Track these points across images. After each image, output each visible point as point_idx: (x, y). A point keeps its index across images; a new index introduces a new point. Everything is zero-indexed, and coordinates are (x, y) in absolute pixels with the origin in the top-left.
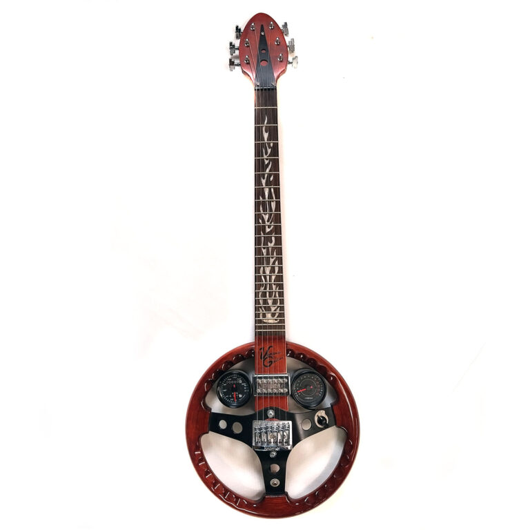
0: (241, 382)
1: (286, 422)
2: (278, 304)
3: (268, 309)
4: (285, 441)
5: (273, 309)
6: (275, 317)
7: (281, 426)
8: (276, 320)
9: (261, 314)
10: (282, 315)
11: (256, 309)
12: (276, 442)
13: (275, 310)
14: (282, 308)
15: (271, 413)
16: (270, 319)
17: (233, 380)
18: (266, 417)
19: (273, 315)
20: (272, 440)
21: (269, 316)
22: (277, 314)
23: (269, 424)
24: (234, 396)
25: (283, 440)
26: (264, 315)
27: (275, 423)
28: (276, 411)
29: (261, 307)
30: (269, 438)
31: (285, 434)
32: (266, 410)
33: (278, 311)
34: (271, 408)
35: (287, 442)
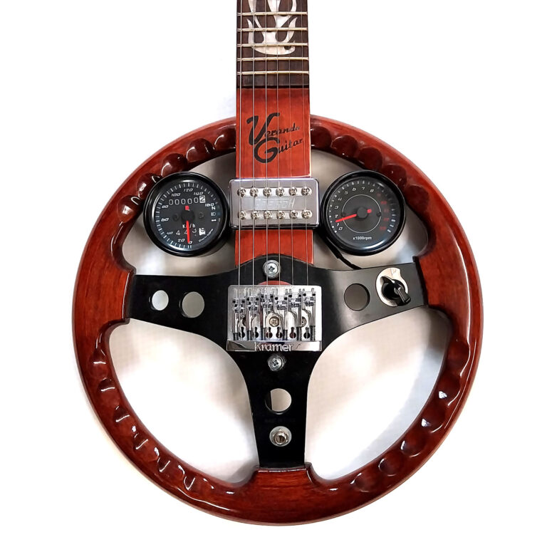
0: (202, 199)
1: (308, 288)
2: (294, 10)
3: (269, 21)
4: (304, 330)
5: (280, 22)
6: (286, 42)
7: (295, 296)
8: (287, 48)
9: (251, 36)
10: (302, 36)
11: (241, 22)
12: (282, 334)
13: (286, 25)
14: (303, 21)
15: (273, 267)
16: (271, 47)
17: (185, 195)
18: (262, 278)
19: (281, 35)
20: (274, 331)
21: (270, 38)
22: (290, 35)
23: (268, 290)
24: (187, 233)
25: (299, 329)
26: (259, 37)
27: (281, 290)
28: (285, 263)
29: (251, 18)
30: (266, 325)
31: (304, 314)
32: (260, 263)
33: (292, 25)
34: (273, 257)
35: (310, 335)
